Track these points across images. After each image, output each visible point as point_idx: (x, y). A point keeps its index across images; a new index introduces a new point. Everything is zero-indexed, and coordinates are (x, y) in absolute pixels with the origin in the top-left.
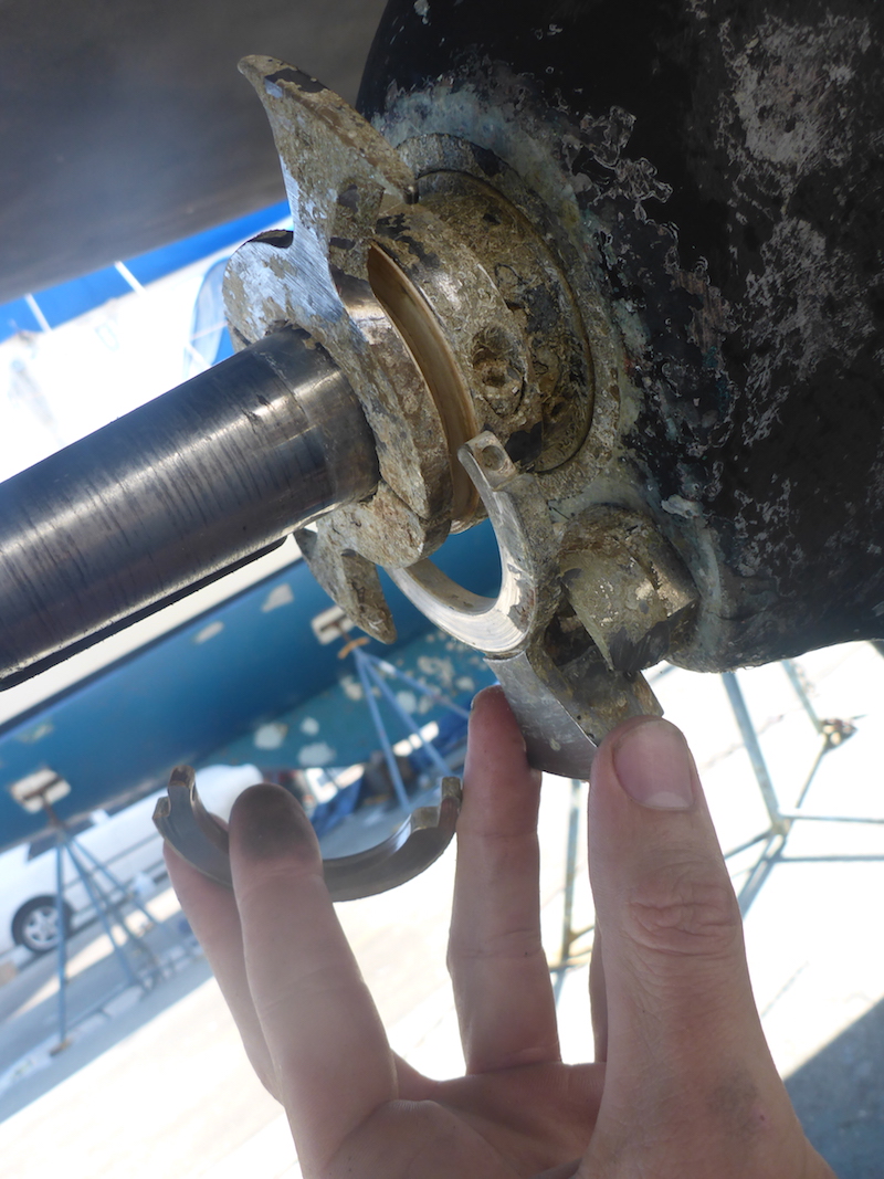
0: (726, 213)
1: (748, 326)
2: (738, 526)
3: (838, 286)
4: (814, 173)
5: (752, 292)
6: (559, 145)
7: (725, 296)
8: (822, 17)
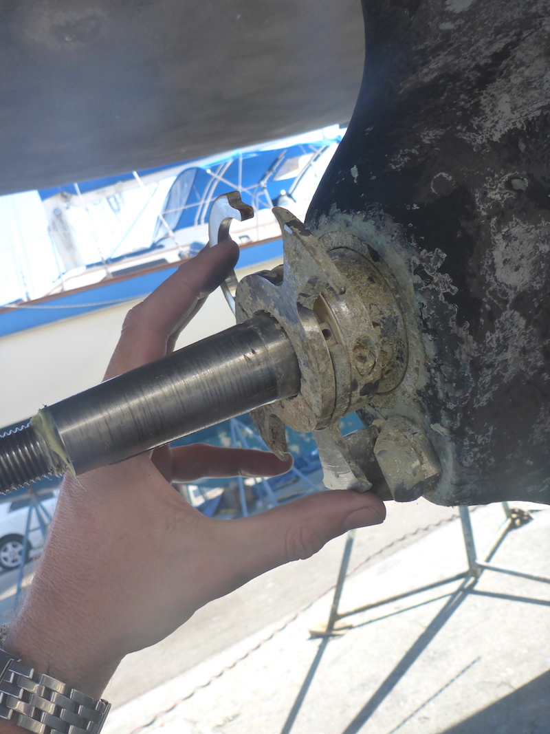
0: (481, 304)
1: (483, 355)
2: (465, 443)
3: (528, 343)
4: (525, 292)
5: (488, 340)
6: (409, 260)
7: (475, 340)
8: (540, 222)
